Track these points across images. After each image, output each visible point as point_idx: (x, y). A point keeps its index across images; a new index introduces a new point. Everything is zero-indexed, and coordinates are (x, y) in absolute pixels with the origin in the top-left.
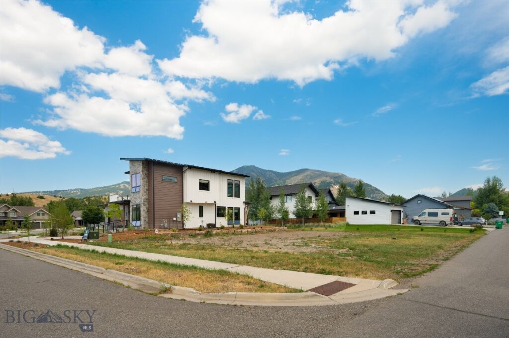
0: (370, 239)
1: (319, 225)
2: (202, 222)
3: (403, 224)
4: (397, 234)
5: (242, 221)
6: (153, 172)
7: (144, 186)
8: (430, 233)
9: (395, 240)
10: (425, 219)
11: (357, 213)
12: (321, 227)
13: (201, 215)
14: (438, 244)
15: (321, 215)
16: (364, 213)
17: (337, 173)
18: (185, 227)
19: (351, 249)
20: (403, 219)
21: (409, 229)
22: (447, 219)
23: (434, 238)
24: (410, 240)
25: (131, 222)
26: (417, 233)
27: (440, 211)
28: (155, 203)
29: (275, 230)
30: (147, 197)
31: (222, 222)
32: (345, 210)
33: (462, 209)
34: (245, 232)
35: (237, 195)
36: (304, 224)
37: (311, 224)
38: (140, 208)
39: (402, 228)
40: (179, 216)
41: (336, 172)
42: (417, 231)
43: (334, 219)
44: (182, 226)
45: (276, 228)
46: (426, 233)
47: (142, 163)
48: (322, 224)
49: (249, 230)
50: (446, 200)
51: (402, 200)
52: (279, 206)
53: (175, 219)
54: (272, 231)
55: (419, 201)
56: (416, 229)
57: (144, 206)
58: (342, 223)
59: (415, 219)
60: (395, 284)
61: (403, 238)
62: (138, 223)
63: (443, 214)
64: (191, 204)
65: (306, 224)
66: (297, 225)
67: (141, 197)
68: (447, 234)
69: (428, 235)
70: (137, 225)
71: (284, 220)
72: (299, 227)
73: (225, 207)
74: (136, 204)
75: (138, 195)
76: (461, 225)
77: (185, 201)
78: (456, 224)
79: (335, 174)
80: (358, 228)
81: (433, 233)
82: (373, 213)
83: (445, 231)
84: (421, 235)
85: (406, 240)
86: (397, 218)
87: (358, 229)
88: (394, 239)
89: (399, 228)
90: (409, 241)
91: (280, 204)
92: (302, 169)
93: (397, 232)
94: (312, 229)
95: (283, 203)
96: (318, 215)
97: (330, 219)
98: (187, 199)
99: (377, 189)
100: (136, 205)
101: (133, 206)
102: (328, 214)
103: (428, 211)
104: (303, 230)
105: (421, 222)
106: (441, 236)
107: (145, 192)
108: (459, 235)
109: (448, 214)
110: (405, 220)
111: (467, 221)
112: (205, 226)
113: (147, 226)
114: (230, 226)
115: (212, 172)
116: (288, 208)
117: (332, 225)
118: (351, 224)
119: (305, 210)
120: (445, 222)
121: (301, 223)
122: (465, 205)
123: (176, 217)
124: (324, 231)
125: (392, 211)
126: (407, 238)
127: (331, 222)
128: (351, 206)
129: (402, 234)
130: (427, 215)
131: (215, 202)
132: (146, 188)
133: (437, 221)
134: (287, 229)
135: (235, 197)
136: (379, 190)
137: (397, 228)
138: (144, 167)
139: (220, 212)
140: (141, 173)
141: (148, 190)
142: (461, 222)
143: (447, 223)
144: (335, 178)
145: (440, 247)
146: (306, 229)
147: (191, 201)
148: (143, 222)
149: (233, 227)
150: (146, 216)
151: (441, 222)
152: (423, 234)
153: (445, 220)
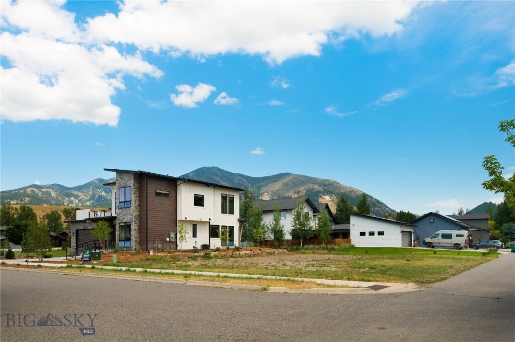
0: (385, 261)
1: (320, 247)
2: (196, 242)
3: (414, 246)
4: (410, 257)
5: (237, 242)
6: (147, 186)
7: (136, 202)
8: (443, 256)
9: (409, 262)
10: (438, 241)
11: (362, 234)
12: (324, 249)
13: (194, 235)
14: (450, 264)
15: (324, 236)
16: (372, 234)
17: (328, 180)
18: (178, 248)
19: (371, 269)
20: (414, 241)
21: (421, 252)
22: (461, 241)
23: (446, 260)
24: (424, 262)
25: (117, 241)
26: (430, 255)
27: (454, 232)
28: (148, 221)
29: (274, 253)
30: (138, 214)
31: (216, 243)
32: (349, 230)
33: (479, 230)
34: (243, 254)
35: (232, 212)
36: (303, 246)
37: (311, 246)
38: (130, 226)
39: (414, 251)
40: (173, 235)
41: (326, 178)
42: (430, 254)
43: (337, 240)
44: (175, 247)
45: (275, 250)
46: (439, 256)
47: (134, 176)
48: (324, 245)
49: (248, 252)
50: (461, 219)
51: (412, 218)
52: (273, 224)
53: (168, 239)
54: (271, 254)
55: (431, 221)
56: (429, 252)
57: (136, 224)
58: (346, 245)
59: (427, 241)
60: (417, 286)
61: (416, 260)
62: (127, 244)
63: (457, 235)
64: (186, 222)
65: (305, 246)
66: (295, 247)
67: (132, 213)
68: (459, 257)
69: (441, 258)
70: (125, 246)
71: (278, 241)
72: (297, 249)
73: (219, 226)
74: (125, 221)
75: (128, 212)
76: (477, 249)
77: (178, 218)
78: (471, 247)
79: (325, 180)
80: (367, 250)
81: (445, 256)
82: (381, 233)
83: (458, 254)
84: (434, 257)
85: (421, 262)
86: (407, 239)
87: (366, 252)
88: (408, 260)
89: (411, 251)
90: (422, 262)
91: (274, 222)
92: (282, 174)
93: (410, 255)
94: (313, 251)
95: (277, 220)
96: (319, 235)
97: (334, 240)
98: (181, 216)
99: (378, 202)
100: (125, 223)
101: (119, 224)
102: (331, 234)
103: (441, 232)
104: (304, 253)
105: (433, 244)
106: (453, 258)
107: (137, 208)
108: (471, 257)
109: (462, 236)
110: (416, 242)
111: (483, 243)
112: (199, 247)
113: (138, 247)
114: (225, 247)
115: (206, 186)
116: (283, 226)
117: (336, 247)
118: (357, 245)
119: (304, 230)
120: (459, 244)
121: (299, 244)
122: (483, 226)
123: (169, 237)
124: (328, 254)
125: (402, 232)
126: (421, 260)
127: (335, 244)
128: (356, 225)
129: (415, 257)
130: (440, 237)
131: (210, 220)
132: (138, 203)
133: (451, 244)
134: (287, 252)
135: (229, 214)
136: (381, 203)
137: (408, 251)
138: (135, 181)
139: (214, 231)
140: (133, 187)
141: (139, 206)
142: (477, 244)
143: (461, 246)
144: (325, 185)
145: (450, 267)
146: (307, 251)
147: (186, 219)
148: (134, 243)
149: (228, 249)
150: (137, 235)
151: (455, 244)
152: (437, 257)
153: (459, 243)
